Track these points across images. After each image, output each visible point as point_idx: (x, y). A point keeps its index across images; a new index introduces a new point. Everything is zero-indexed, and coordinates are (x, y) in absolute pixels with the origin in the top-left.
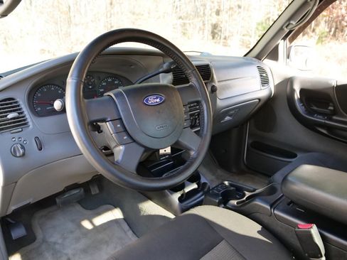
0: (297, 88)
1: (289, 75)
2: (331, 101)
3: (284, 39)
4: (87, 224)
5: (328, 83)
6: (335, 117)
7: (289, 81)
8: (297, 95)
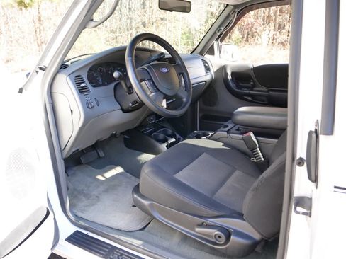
0: (229, 72)
1: (223, 64)
2: (251, 78)
3: (217, 40)
4: (100, 177)
5: (247, 67)
6: (255, 89)
7: (223, 68)
8: (230, 77)
